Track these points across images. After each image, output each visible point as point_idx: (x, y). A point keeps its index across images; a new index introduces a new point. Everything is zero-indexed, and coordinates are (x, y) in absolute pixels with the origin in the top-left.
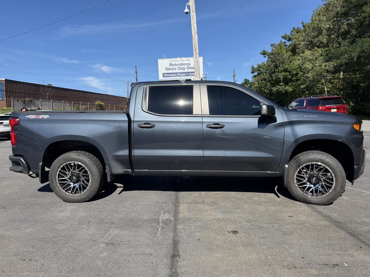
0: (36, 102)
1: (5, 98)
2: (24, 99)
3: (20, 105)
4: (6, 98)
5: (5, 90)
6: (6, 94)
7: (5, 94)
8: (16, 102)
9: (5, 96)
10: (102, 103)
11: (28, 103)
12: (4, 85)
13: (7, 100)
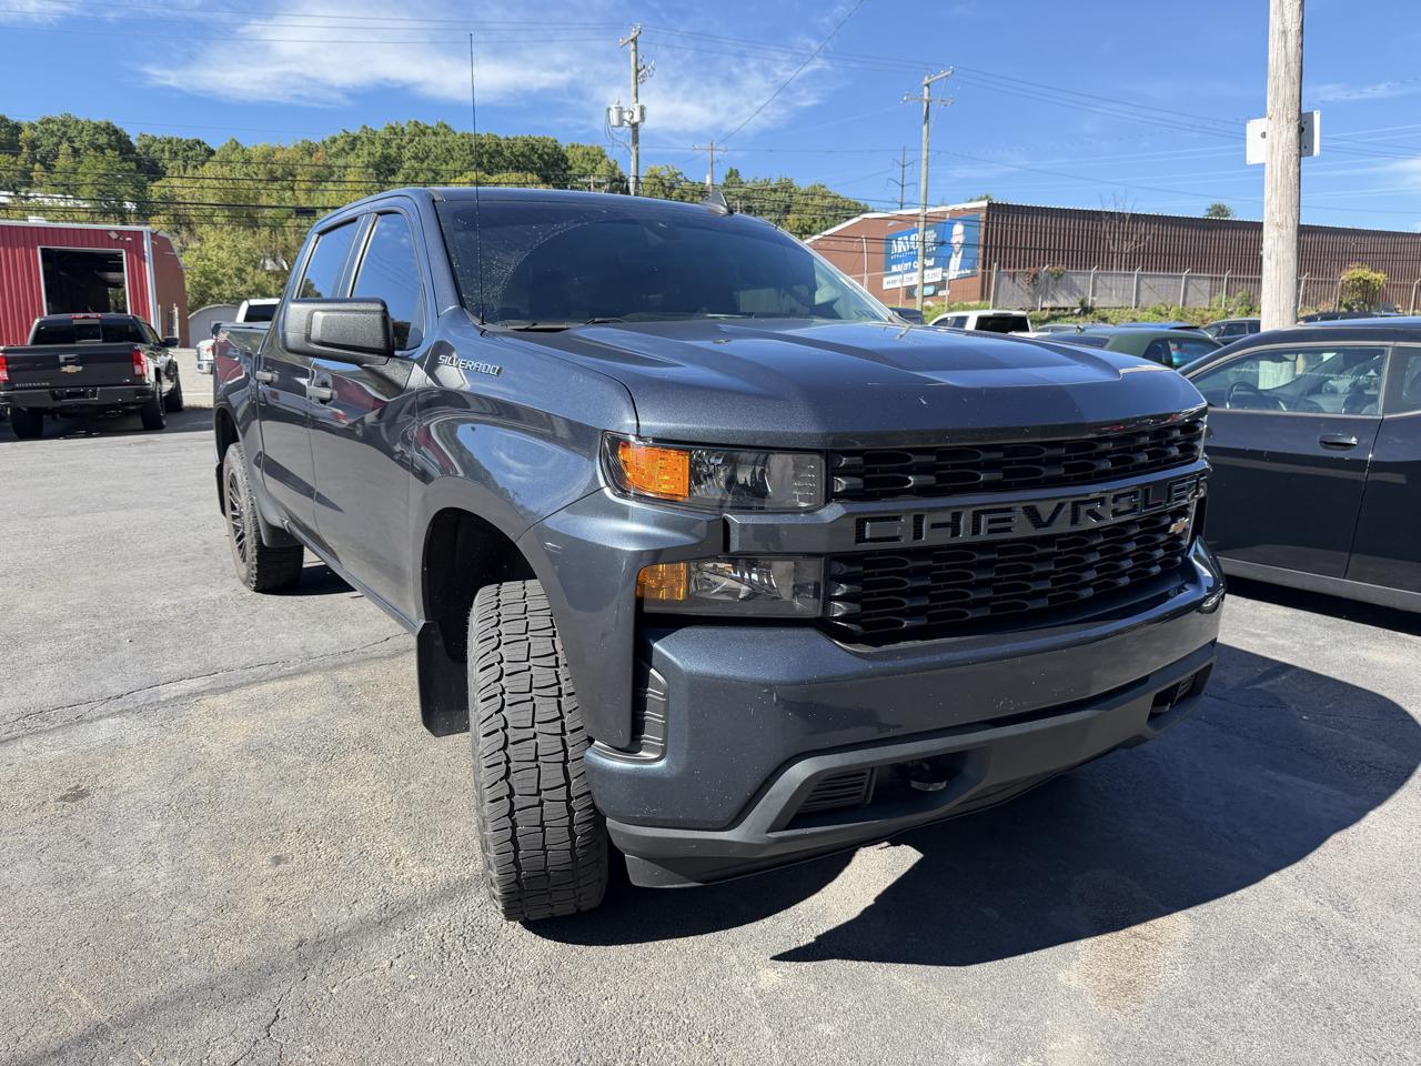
0: (1078, 280)
1: (980, 270)
2: (1033, 270)
3: (1020, 291)
4: (984, 267)
5: (982, 243)
6: (985, 255)
7: (981, 256)
8: (1006, 281)
9: (981, 261)
10: (1372, 276)
11: (1047, 281)
12: (983, 224)
13: (984, 274)
